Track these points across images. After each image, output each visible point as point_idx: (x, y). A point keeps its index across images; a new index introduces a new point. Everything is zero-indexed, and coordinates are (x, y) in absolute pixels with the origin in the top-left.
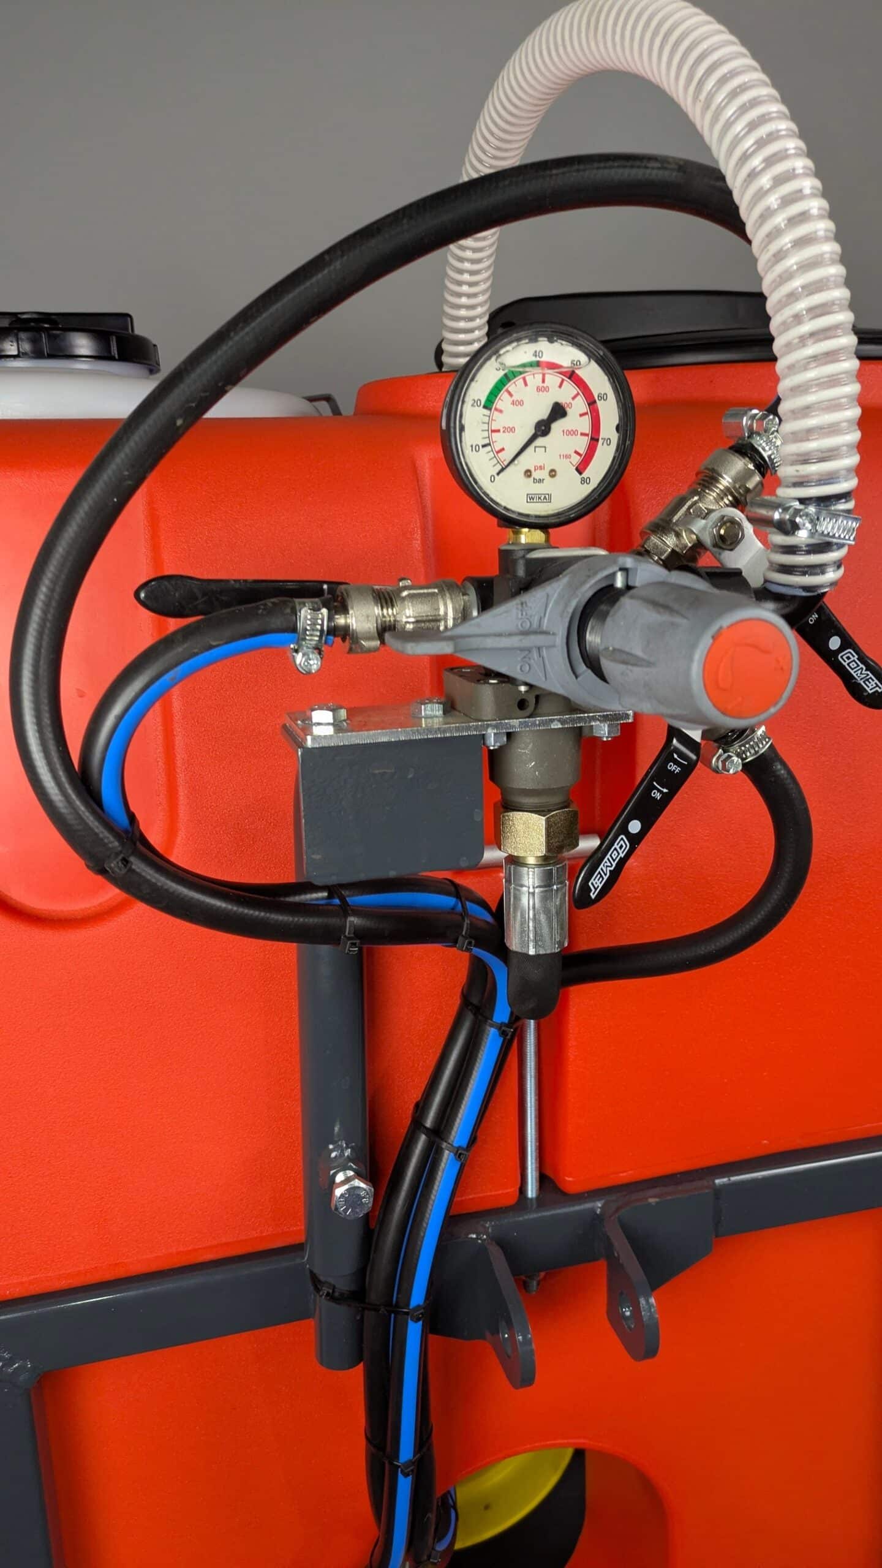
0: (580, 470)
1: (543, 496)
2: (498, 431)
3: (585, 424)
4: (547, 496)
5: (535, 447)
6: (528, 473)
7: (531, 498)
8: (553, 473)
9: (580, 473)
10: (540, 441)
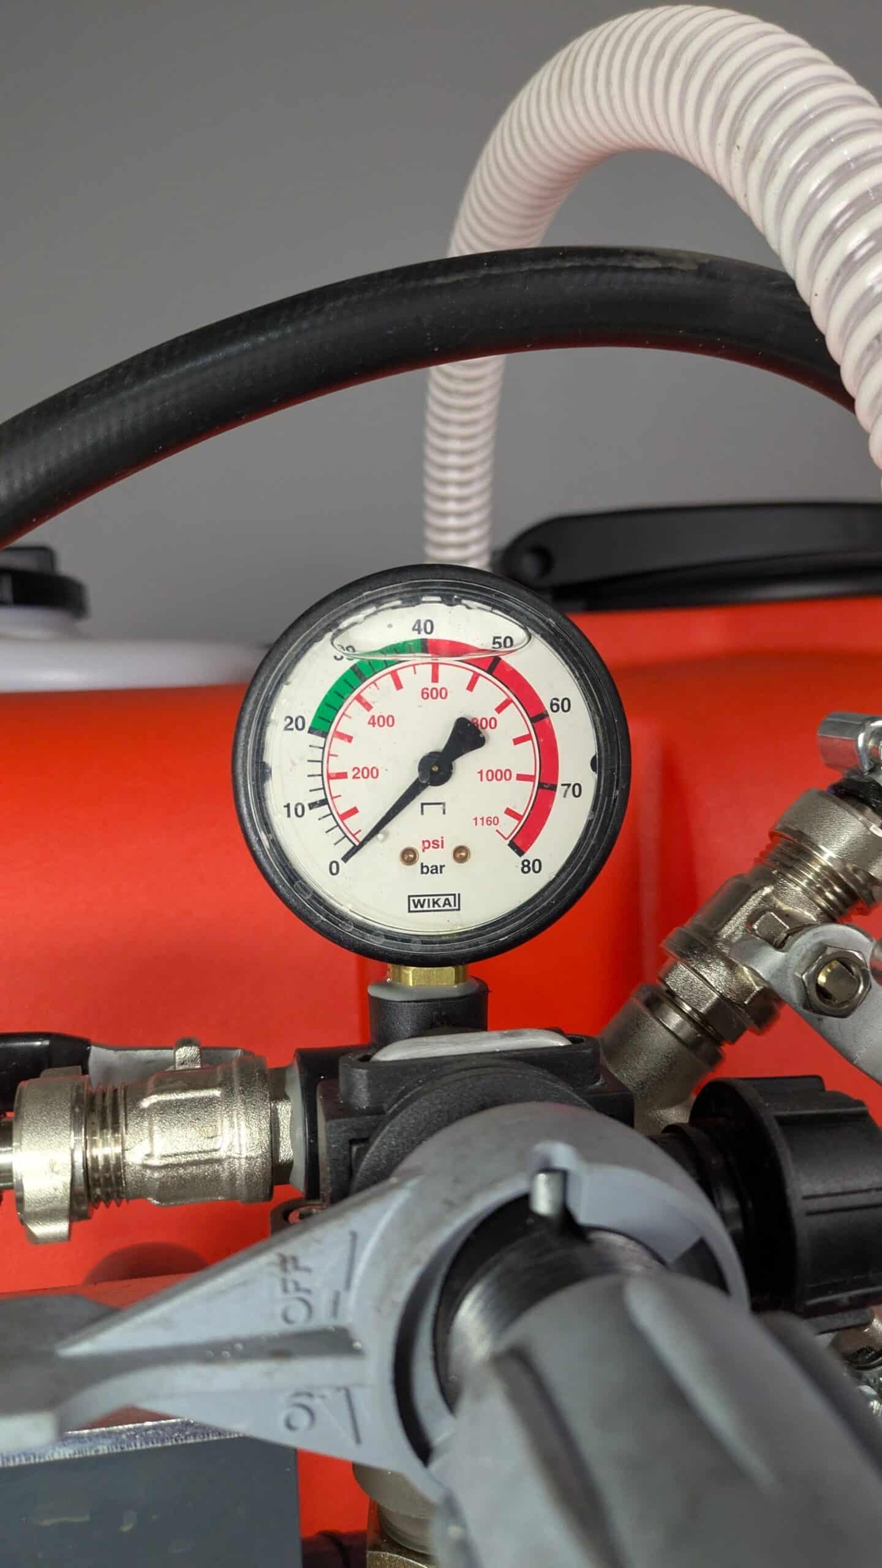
0: (520, 844)
1: (443, 898)
2: (342, 776)
3: (526, 759)
4: (451, 898)
5: (423, 804)
6: (408, 856)
7: (417, 904)
8: (461, 854)
9: (520, 853)
10: (431, 794)
